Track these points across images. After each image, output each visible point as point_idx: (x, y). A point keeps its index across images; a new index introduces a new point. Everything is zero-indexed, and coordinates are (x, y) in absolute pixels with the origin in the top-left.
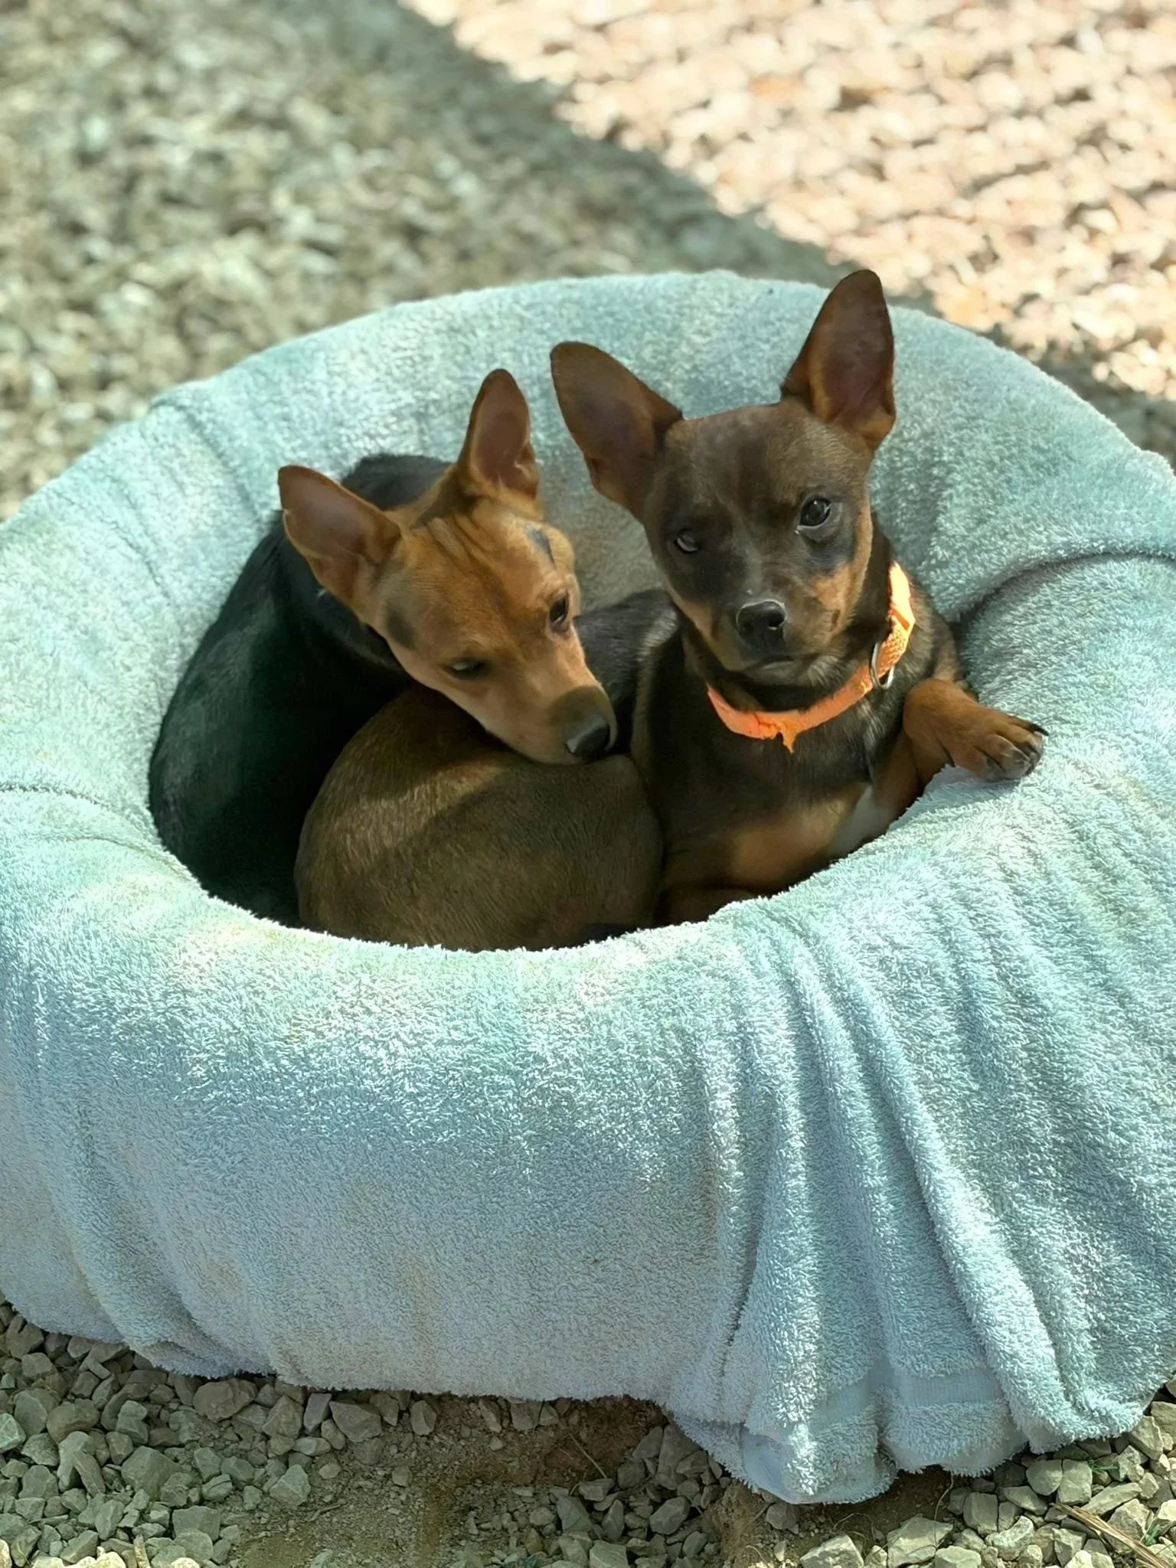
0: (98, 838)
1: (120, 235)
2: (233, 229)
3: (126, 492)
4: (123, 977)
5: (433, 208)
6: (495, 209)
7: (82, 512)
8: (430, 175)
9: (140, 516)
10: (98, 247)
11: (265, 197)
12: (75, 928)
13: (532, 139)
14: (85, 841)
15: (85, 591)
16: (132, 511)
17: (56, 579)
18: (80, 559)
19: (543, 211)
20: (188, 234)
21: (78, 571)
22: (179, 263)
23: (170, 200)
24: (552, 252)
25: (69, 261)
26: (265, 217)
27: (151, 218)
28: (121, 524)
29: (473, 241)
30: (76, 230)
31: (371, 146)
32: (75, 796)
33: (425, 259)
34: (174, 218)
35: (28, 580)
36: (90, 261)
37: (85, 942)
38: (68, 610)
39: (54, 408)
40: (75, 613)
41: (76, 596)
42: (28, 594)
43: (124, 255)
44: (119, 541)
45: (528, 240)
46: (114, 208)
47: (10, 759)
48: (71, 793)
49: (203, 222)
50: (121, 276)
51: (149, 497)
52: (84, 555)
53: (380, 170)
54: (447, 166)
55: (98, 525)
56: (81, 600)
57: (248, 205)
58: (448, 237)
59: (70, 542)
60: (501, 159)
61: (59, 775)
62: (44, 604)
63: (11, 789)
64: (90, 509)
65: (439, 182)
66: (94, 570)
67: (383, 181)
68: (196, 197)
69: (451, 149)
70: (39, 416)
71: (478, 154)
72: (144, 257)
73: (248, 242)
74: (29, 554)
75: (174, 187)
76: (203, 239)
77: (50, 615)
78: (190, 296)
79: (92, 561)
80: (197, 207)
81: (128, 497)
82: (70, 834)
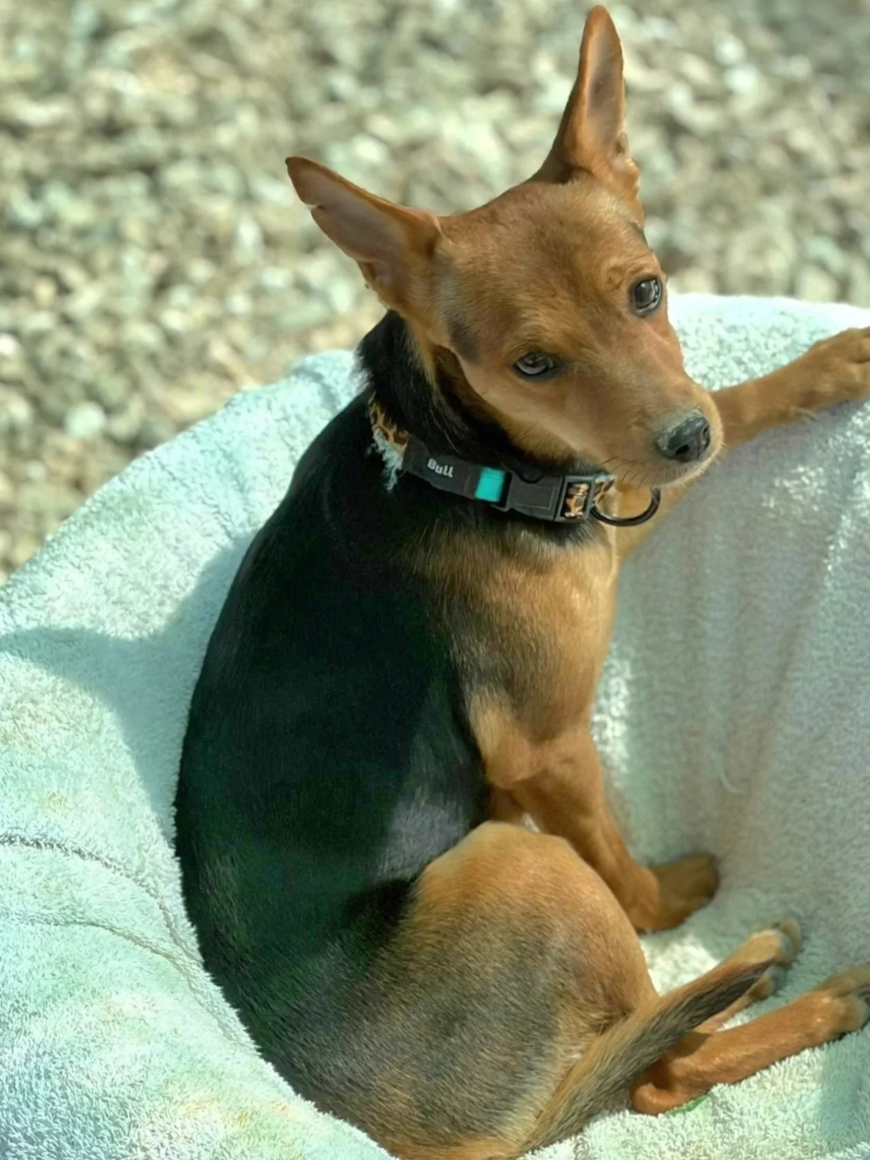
0: (93, 924)
1: (370, 75)
2: (486, 87)
3: (236, 471)
4: (63, 1140)
5: (702, 97)
6: (767, 112)
7: (183, 490)
8: (710, 56)
9: (246, 501)
10: (343, 83)
11: (527, 55)
12: (28, 1060)
13: (827, 33)
14: (77, 927)
15: (165, 587)
16: (240, 495)
17: (135, 570)
18: (169, 546)
19: (821, 126)
20: (439, 84)
21: (163, 561)
22: (421, 121)
23: (432, 43)
24: (819, 176)
25: (308, 96)
26: (522, 80)
27: (406, 60)
28: (223, 510)
29: (737, 150)
30: (324, 58)
31: (655, 14)
32: (83, 857)
33: (679, 161)
34: (431, 63)
35: (104, 568)
36: (333, 98)
37: (34, 1080)
38: (140, 608)
39: (254, 266)
40: (147, 613)
41: (154, 590)
42: (98, 584)
43: (367, 99)
44: (218, 528)
45: (796, 157)
46: (371, 41)
47: (16, 805)
48: (79, 852)
49: (456, 74)
50: (358, 125)
51: (261, 478)
52: (173, 542)
53: (658, 43)
54: (730, 49)
55: (199, 508)
56: (158, 597)
57: (509, 64)
58: (712, 138)
59: (161, 525)
60: (791, 50)
61: (69, 829)
62: (114, 598)
63: (12, 842)
64: (192, 486)
65: (719, 67)
66: (182, 560)
67: (658, 57)
68: (457, 45)
69: (739, 29)
70: (235, 273)
71: (763, 40)
72: (386, 107)
73: (499, 106)
74: (113, 534)
75: (437, 27)
76: (454, 94)
77: (119, 611)
78: (422, 162)
79: (182, 551)
80: (456, 57)
81: (235, 477)
82: (59, 918)
